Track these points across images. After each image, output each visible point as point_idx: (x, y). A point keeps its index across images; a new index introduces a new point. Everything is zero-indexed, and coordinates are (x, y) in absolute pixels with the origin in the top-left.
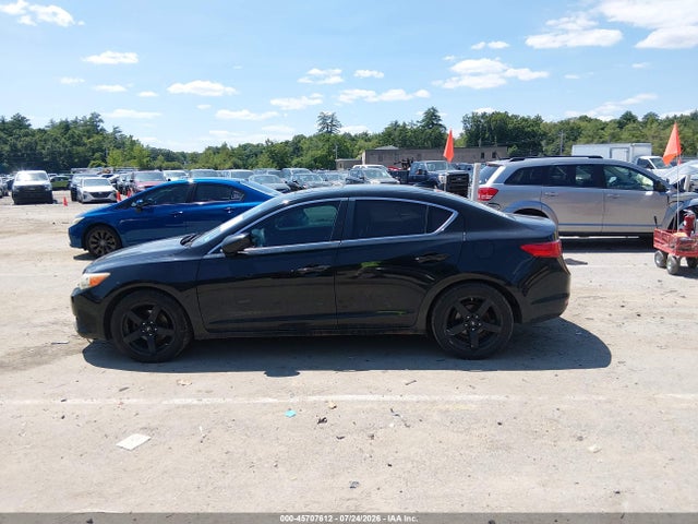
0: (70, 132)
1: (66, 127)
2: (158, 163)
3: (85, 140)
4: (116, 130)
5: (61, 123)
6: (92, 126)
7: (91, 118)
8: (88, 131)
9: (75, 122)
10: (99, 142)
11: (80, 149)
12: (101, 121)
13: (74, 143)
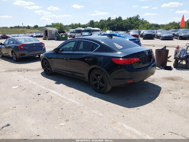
0: (131, 20)
1: (130, 19)
2: (152, 28)
3: (134, 22)
4: (143, 19)
5: (129, 18)
6: (137, 18)
7: (137, 16)
8: (135, 20)
9: (133, 17)
10: (138, 22)
11: (133, 25)
12: (139, 17)
13: (132, 23)
